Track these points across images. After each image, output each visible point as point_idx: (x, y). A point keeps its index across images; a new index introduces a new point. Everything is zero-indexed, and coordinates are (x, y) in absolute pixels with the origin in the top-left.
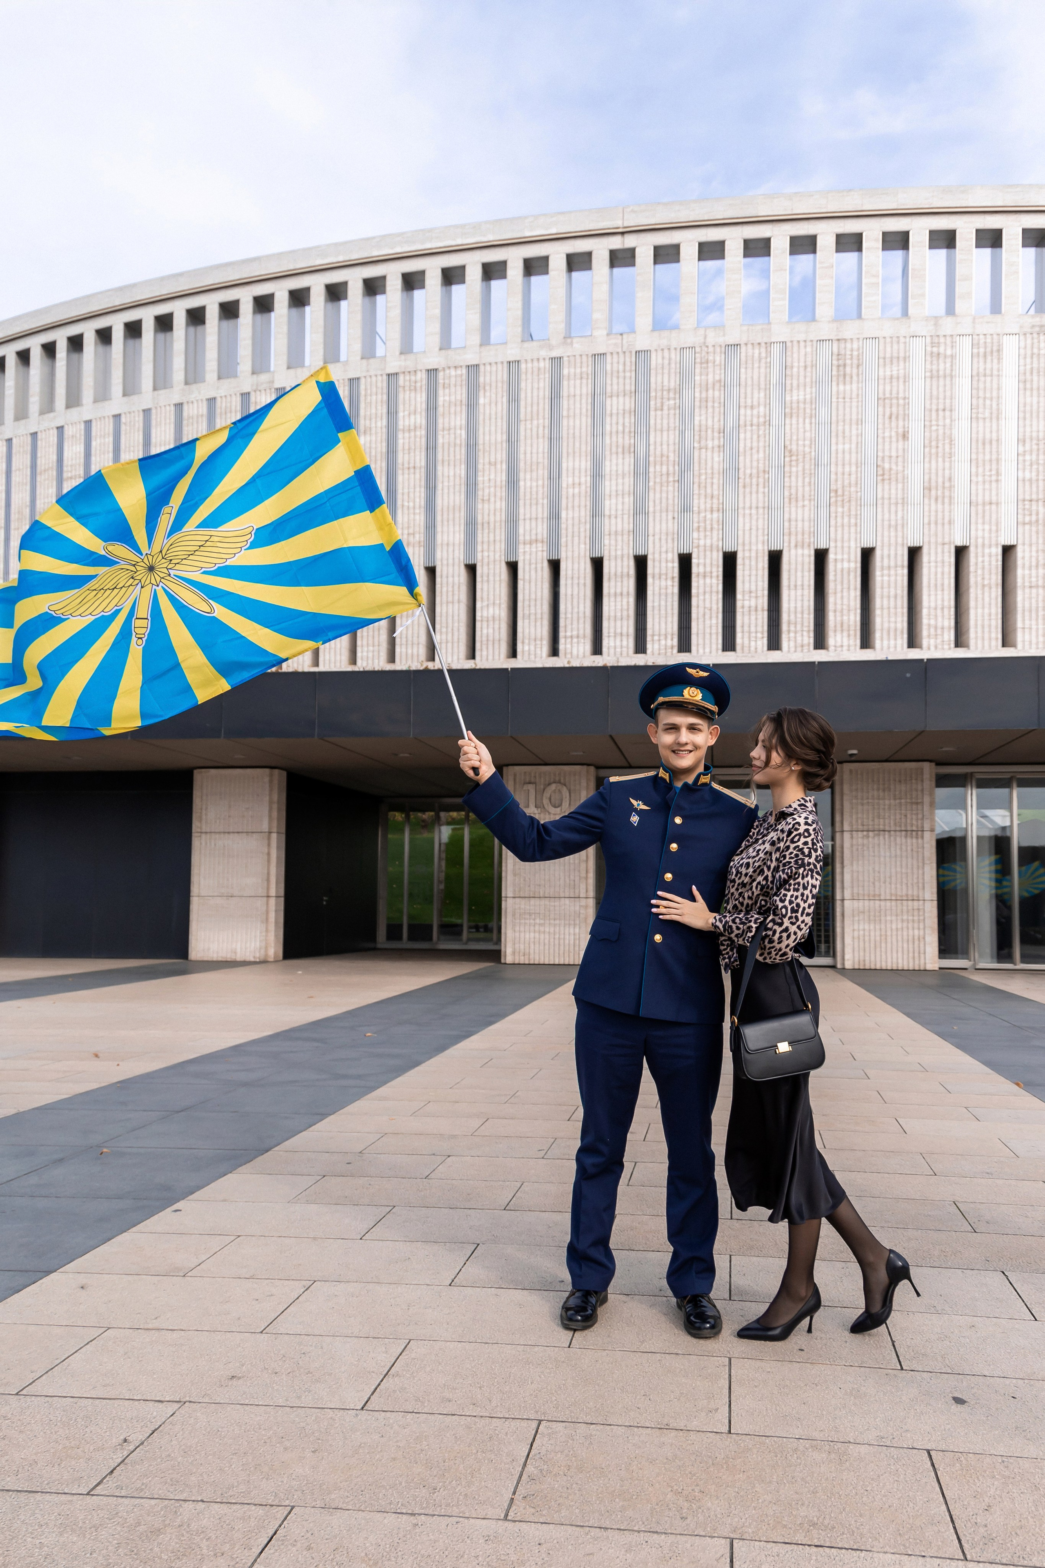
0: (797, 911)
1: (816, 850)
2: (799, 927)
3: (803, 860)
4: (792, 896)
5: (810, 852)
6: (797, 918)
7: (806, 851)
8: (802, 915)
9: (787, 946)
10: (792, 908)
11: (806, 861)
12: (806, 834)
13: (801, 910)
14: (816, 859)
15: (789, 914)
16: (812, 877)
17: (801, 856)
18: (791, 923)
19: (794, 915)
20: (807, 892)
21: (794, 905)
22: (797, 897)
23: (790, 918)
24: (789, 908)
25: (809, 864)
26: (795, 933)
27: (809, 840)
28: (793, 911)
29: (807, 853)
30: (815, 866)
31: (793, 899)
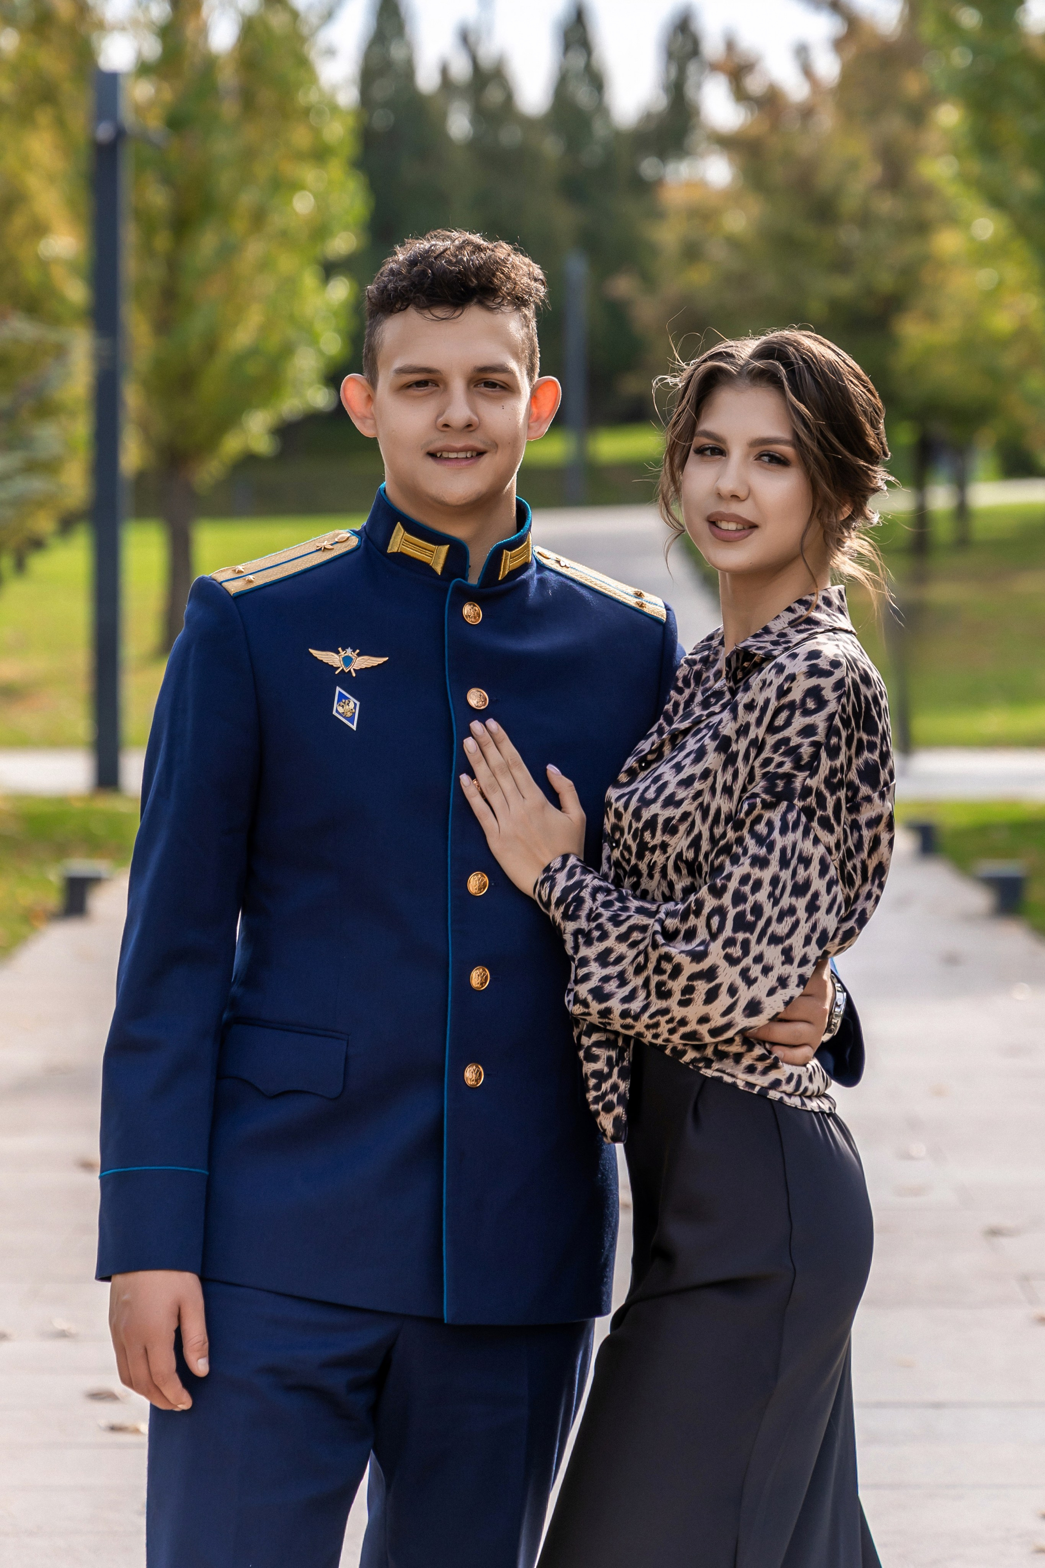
1: (833, 753)
2: (744, 973)
3: (789, 778)
4: (744, 880)
5: (816, 756)
6: (746, 945)
7: (806, 751)
8: (759, 941)
9: (704, 1020)
10: (740, 917)
11: (798, 784)
12: (811, 704)
13: (761, 924)
14: (827, 781)
15: (728, 932)
16: (806, 833)
17: (787, 767)
18: (729, 958)
19: (740, 936)
20: (786, 875)
21: (748, 906)
22: (757, 886)
23: (730, 942)
24: (732, 913)
25: (806, 792)
26: (733, 991)
27: (819, 720)
28: (741, 924)
29: (806, 758)
30: (821, 801)
31: (747, 889)
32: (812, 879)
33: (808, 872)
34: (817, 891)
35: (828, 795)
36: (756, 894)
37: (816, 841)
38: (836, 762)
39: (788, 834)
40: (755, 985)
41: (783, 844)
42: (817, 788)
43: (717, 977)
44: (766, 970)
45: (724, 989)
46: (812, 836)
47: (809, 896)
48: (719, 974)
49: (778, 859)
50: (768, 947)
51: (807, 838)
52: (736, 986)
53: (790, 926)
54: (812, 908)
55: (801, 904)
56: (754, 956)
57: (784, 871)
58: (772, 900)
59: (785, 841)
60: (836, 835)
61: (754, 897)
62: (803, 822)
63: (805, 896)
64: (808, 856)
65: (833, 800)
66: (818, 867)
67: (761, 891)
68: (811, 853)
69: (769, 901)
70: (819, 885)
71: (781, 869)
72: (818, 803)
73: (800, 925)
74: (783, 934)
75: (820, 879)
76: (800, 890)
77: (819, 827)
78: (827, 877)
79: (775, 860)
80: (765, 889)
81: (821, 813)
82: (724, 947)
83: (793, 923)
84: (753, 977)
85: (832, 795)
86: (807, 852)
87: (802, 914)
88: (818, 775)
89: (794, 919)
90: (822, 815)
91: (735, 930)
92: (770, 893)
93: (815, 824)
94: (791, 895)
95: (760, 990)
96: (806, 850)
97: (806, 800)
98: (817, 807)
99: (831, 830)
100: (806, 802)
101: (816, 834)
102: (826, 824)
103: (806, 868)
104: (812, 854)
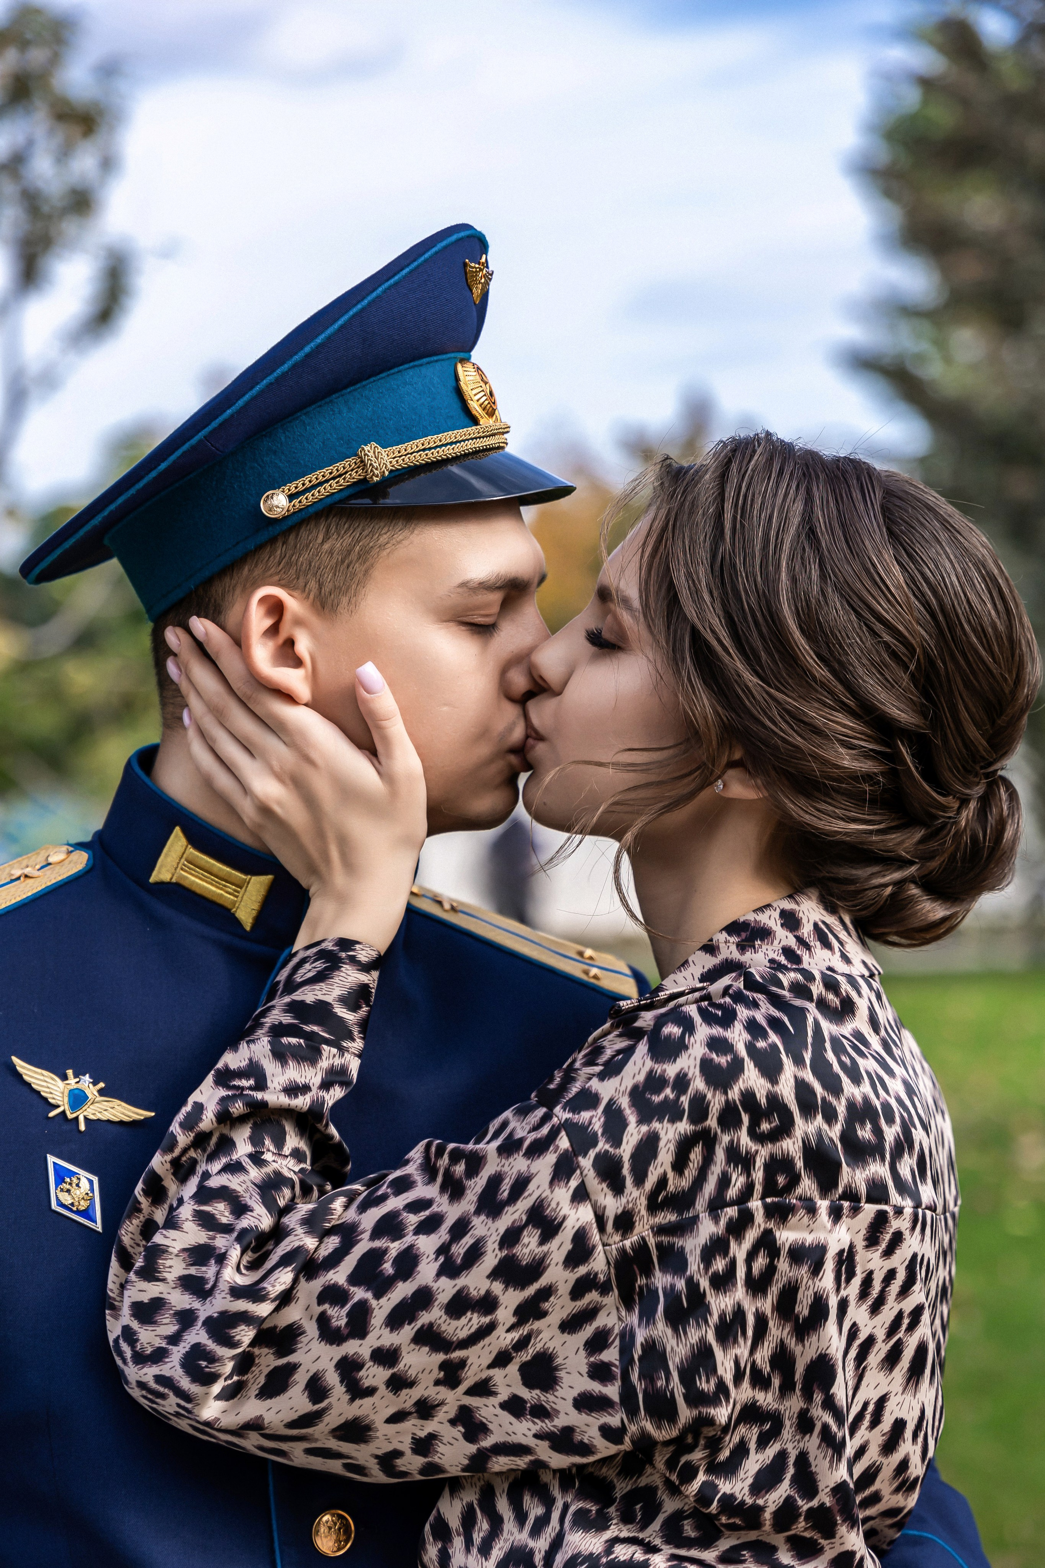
0: (381, 1287)
8: (395, 1320)
13: (402, 1290)
15: (339, 1276)
19: (359, 1294)
25: (588, 1100)
32: (549, 1265)
33: (545, 1248)
34: (551, 1287)
35: (632, 1119)
36: (421, 1236)
37: (581, 1195)
38: (665, 1066)
39: (516, 1156)
40: (367, 1402)
41: (499, 1169)
42: (611, 1100)
43: (294, 1351)
45: (301, 1378)
46: (574, 1183)
47: (531, 1290)
48: (299, 1346)
49: (480, 1191)
50: (413, 1346)
51: (562, 1184)
52: (324, 1384)
53: (473, 1330)
56: (375, 1346)
57: (483, 1217)
58: (442, 1259)
59: (503, 1166)
60: (624, 1200)
61: (415, 1237)
62: (558, 1147)
63: (523, 1289)
64: (556, 1219)
65: (639, 1132)
66: (568, 1246)
67: (433, 1236)
68: (562, 1213)
69: (436, 1259)
71: (478, 1212)
72: (606, 1127)
73: (495, 1334)
74: (455, 1339)
75: (565, 1267)
77: (592, 1170)
78: (582, 1270)
79: (474, 1191)
80: (439, 1235)
81: (607, 1147)
82: (321, 1299)
83: (481, 1327)
84: (367, 1383)
85: (640, 1122)
86: (555, 1210)
87: (505, 1315)
88: (619, 1077)
89: (487, 1320)
90: (607, 1152)
91: (355, 1278)
92: (443, 1244)
93: (586, 1162)
94: (494, 1275)
96: (553, 1205)
97: (579, 1113)
98: (602, 1135)
99: (618, 1188)
100: (577, 1116)
101: (583, 1182)
103: (545, 1238)
104: (564, 1218)
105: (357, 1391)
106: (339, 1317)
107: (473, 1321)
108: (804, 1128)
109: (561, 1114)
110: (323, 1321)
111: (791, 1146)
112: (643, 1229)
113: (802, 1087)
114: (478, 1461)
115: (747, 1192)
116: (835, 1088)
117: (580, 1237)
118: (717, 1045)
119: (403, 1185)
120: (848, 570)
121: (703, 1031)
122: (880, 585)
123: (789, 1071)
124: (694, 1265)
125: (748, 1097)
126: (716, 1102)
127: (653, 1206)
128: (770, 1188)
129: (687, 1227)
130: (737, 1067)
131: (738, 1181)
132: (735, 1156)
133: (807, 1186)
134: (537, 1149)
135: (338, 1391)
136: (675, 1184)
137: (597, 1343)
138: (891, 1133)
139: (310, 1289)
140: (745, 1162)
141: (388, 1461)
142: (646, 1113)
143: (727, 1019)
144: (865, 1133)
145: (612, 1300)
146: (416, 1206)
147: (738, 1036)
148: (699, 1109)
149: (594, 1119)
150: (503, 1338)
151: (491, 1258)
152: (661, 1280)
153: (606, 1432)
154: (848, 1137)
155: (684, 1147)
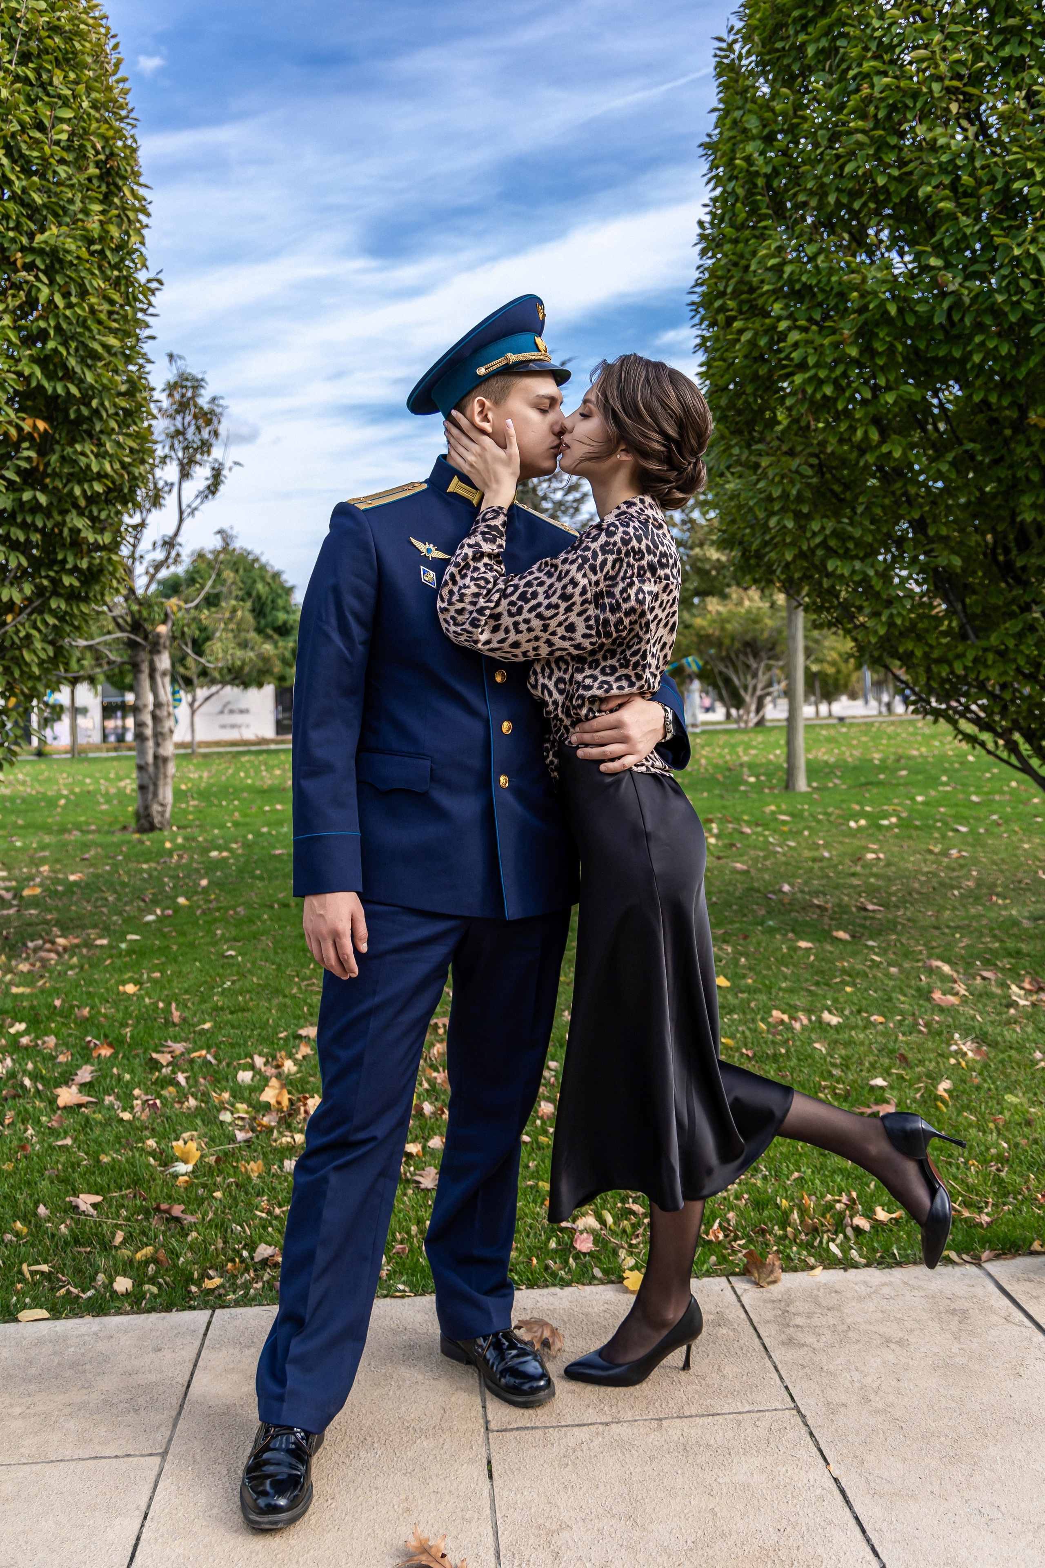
32: (575, 595)
37: (585, 575)
41: (561, 568)
42: (594, 549)
43: (500, 620)
44: (530, 630)
45: (502, 627)
48: (502, 618)
52: (509, 629)
54: (569, 609)
55: (563, 605)
56: (524, 619)
57: (557, 582)
59: (563, 567)
60: (597, 577)
61: (537, 587)
64: (577, 582)
65: (602, 558)
66: (581, 590)
67: (542, 587)
70: (577, 599)
72: (592, 556)
75: (580, 596)
76: (565, 597)
77: (588, 569)
78: (585, 597)
80: (544, 587)
82: (509, 605)
86: (577, 580)
87: (562, 610)
91: (519, 599)
95: (523, 637)
96: (577, 578)
98: (591, 559)
99: (595, 573)
100: (584, 553)
102: (593, 569)
104: (580, 582)
105: (518, 632)
106: (514, 610)
107: (552, 612)
108: (648, 557)
109: (579, 552)
110: (509, 611)
111: (644, 563)
112: (602, 585)
113: (648, 546)
114: (551, 653)
115: (632, 576)
116: (657, 547)
117: (584, 587)
118: (625, 533)
119: (531, 573)
120: (659, 391)
121: (621, 529)
122: (668, 396)
123: (644, 541)
124: (617, 596)
125: (633, 548)
126: (624, 550)
127: (605, 579)
128: (639, 575)
129: (615, 585)
130: (630, 539)
131: (630, 572)
132: (629, 564)
133: (648, 574)
134: (573, 562)
135: (513, 631)
136: (612, 573)
137: (588, 619)
138: (671, 561)
139: (504, 603)
140: (632, 567)
141: (525, 654)
142: (604, 552)
143: (628, 526)
144: (664, 561)
145: (592, 607)
146: (536, 579)
147: (631, 530)
148: (619, 551)
149: (589, 554)
150: (561, 618)
151: (558, 594)
152: (607, 601)
153: (592, 644)
154: (659, 561)
155: (615, 562)
